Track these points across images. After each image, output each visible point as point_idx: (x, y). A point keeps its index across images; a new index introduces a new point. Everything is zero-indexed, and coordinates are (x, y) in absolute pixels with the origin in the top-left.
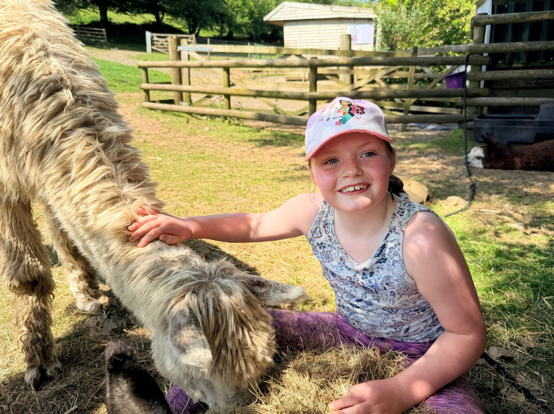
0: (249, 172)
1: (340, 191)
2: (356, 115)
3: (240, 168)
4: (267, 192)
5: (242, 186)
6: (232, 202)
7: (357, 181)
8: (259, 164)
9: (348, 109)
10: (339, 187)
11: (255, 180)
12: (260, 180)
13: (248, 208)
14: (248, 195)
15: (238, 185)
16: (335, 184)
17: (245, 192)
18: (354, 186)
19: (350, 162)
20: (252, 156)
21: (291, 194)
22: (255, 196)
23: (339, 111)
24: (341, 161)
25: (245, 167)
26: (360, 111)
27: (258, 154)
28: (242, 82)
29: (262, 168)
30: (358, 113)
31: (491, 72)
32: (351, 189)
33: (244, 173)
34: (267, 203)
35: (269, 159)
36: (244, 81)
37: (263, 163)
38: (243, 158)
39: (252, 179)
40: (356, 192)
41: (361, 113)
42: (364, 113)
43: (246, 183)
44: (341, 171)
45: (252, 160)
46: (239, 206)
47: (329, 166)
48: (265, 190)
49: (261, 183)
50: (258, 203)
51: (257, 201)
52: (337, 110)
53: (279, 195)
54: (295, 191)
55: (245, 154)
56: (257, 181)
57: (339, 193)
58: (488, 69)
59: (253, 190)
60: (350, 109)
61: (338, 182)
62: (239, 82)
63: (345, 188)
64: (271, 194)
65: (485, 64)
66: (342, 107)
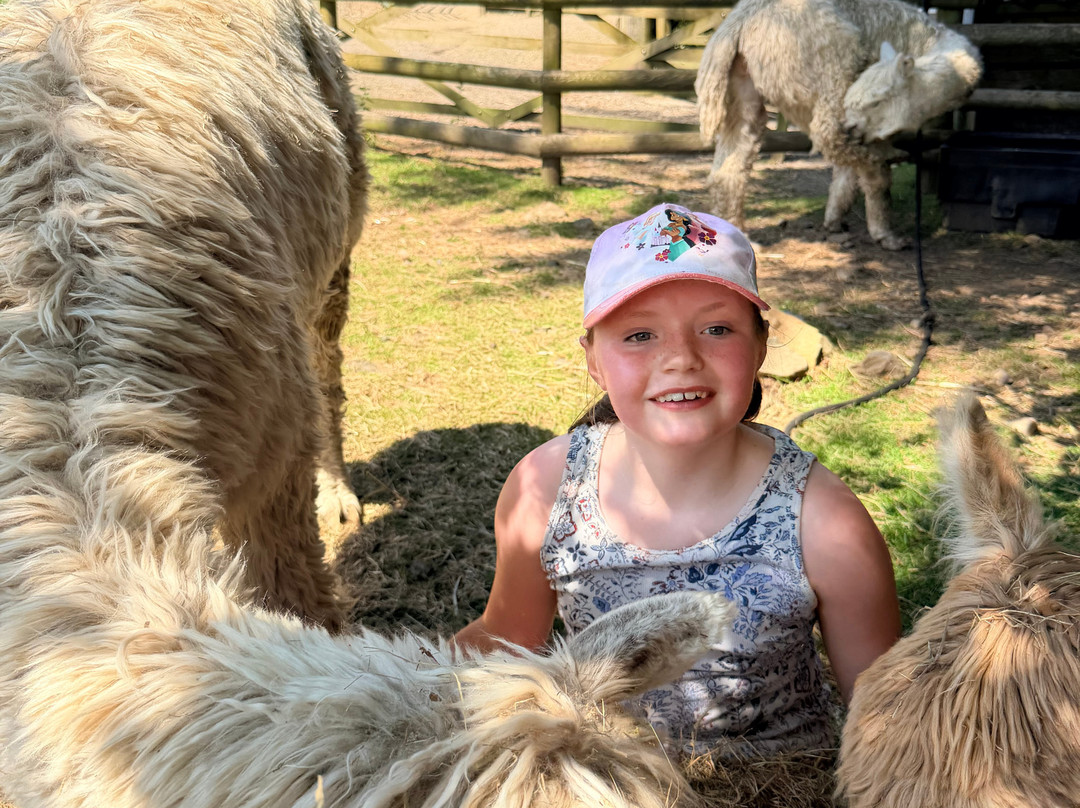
0: (395, 290)
1: (653, 400)
2: (699, 244)
3: (372, 278)
4: (441, 343)
5: (381, 327)
6: (359, 376)
7: (690, 382)
8: (420, 267)
9: (683, 230)
10: (652, 391)
11: (412, 310)
12: (424, 309)
13: (398, 392)
14: (397, 353)
15: (372, 327)
16: (644, 383)
17: (388, 345)
18: (683, 391)
19: (680, 340)
20: (403, 241)
21: (501, 348)
22: (413, 356)
23: (664, 233)
24: (660, 335)
25: (387, 273)
26: (707, 238)
27: (416, 236)
28: (370, 32)
29: (427, 277)
30: (702, 240)
31: (984, 26)
32: (678, 397)
33: (383, 290)
34: (443, 374)
35: (445, 249)
36: (374, 29)
37: (432, 262)
38: (379, 247)
39: (405, 307)
40: (686, 405)
41: (708, 243)
42: (715, 242)
43: (389, 320)
44: (660, 358)
45: (403, 253)
46: (377, 386)
47: (634, 347)
48: (438, 338)
49: (427, 318)
50: (423, 376)
51: (420, 372)
52: (660, 230)
53: (472, 353)
54: (510, 341)
55: (384, 234)
56: (417, 314)
57: (651, 403)
58: (977, 20)
59: (409, 339)
60: (688, 231)
61: (652, 381)
62: (360, 30)
63: (664, 394)
64: (452, 350)
65: (969, 7)
66: (670, 225)
